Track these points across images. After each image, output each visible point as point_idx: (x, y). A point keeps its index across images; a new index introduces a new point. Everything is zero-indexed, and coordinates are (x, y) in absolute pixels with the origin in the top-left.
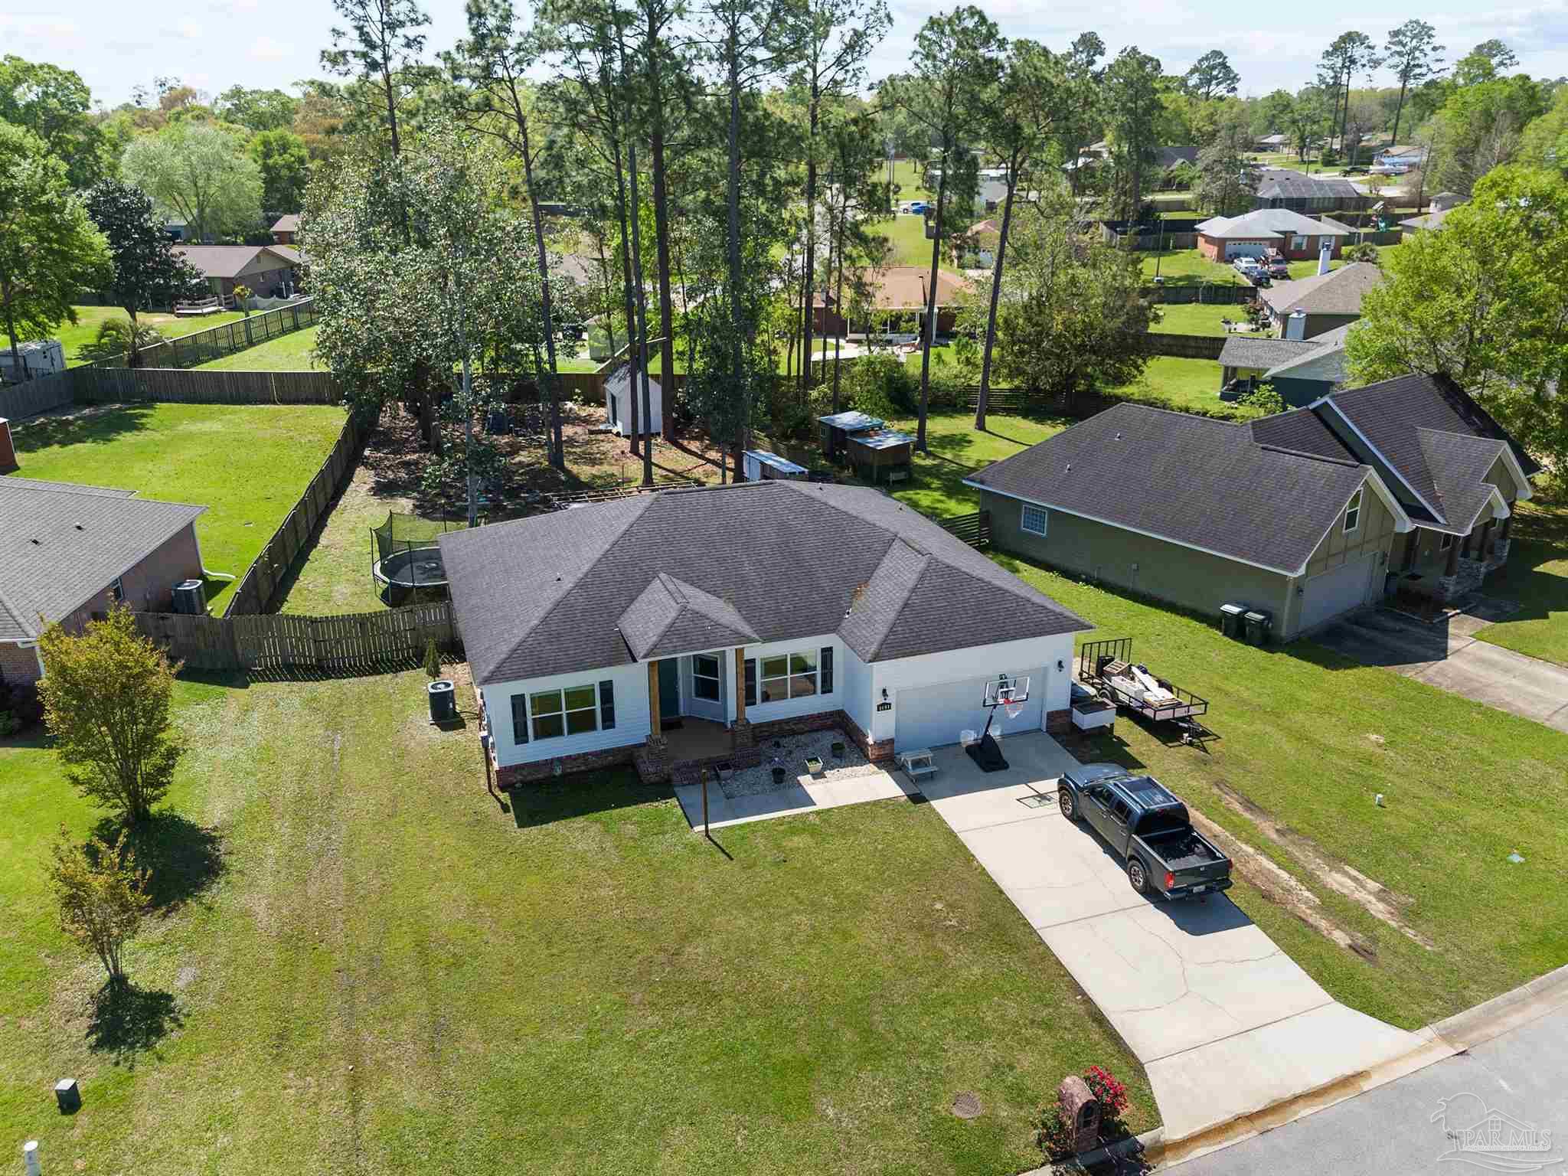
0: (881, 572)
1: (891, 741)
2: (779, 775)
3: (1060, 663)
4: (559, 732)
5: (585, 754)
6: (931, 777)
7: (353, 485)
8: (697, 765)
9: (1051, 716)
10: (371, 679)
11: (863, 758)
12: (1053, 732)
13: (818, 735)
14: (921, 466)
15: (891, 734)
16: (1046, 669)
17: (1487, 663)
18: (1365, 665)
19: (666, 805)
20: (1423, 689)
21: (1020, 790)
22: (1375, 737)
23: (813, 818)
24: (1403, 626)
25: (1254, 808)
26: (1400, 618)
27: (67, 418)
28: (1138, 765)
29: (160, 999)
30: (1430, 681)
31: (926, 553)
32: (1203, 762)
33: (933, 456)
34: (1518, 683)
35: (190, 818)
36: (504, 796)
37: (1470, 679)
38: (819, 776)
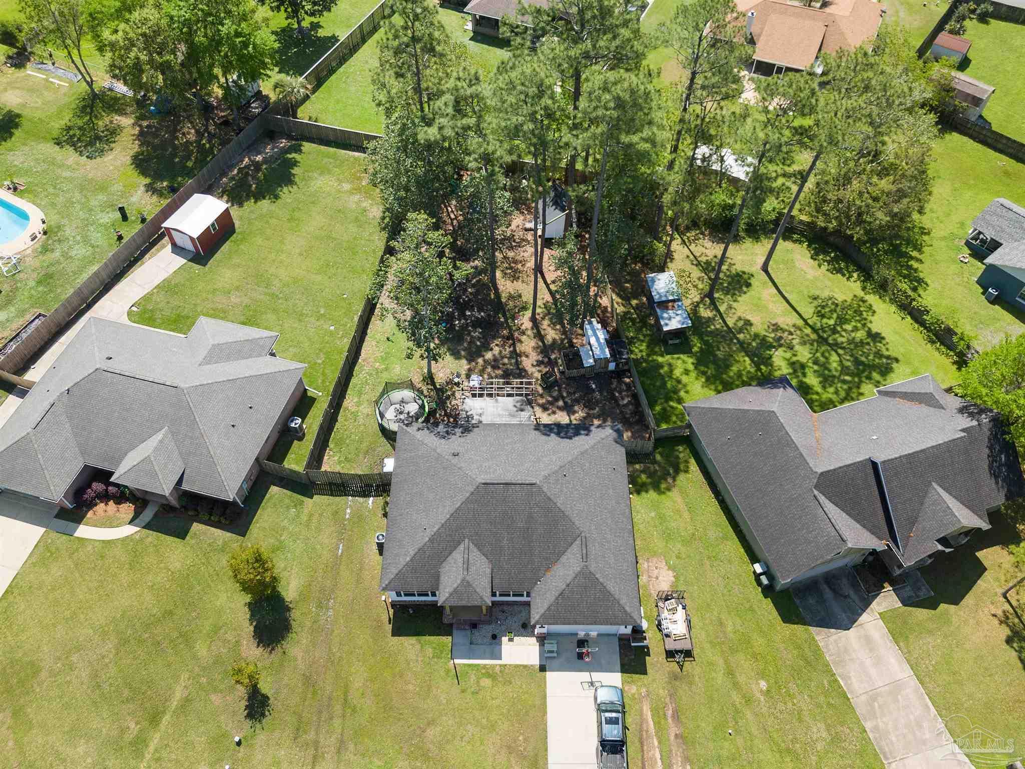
0: (563, 559)
2: (494, 637)
4: (414, 596)
5: (426, 601)
6: (554, 657)
9: (621, 635)
11: (532, 635)
12: (619, 642)
14: (700, 319)
15: (545, 633)
17: (868, 640)
18: (804, 623)
19: (447, 640)
20: (817, 652)
21: (585, 676)
22: (763, 685)
23: (497, 669)
24: (851, 593)
25: (676, 716)
26: (855, 586)
27: (259, 158)
28: (644, 672)
29: (266, 698)
30: (827, 646)
31: (585, 557)
32: (676, 678)
33: (714, 305)
34: (868, 662)
35: (283, 594)
36: (391, 611)
37: (846, 651)
38: (511, 640)
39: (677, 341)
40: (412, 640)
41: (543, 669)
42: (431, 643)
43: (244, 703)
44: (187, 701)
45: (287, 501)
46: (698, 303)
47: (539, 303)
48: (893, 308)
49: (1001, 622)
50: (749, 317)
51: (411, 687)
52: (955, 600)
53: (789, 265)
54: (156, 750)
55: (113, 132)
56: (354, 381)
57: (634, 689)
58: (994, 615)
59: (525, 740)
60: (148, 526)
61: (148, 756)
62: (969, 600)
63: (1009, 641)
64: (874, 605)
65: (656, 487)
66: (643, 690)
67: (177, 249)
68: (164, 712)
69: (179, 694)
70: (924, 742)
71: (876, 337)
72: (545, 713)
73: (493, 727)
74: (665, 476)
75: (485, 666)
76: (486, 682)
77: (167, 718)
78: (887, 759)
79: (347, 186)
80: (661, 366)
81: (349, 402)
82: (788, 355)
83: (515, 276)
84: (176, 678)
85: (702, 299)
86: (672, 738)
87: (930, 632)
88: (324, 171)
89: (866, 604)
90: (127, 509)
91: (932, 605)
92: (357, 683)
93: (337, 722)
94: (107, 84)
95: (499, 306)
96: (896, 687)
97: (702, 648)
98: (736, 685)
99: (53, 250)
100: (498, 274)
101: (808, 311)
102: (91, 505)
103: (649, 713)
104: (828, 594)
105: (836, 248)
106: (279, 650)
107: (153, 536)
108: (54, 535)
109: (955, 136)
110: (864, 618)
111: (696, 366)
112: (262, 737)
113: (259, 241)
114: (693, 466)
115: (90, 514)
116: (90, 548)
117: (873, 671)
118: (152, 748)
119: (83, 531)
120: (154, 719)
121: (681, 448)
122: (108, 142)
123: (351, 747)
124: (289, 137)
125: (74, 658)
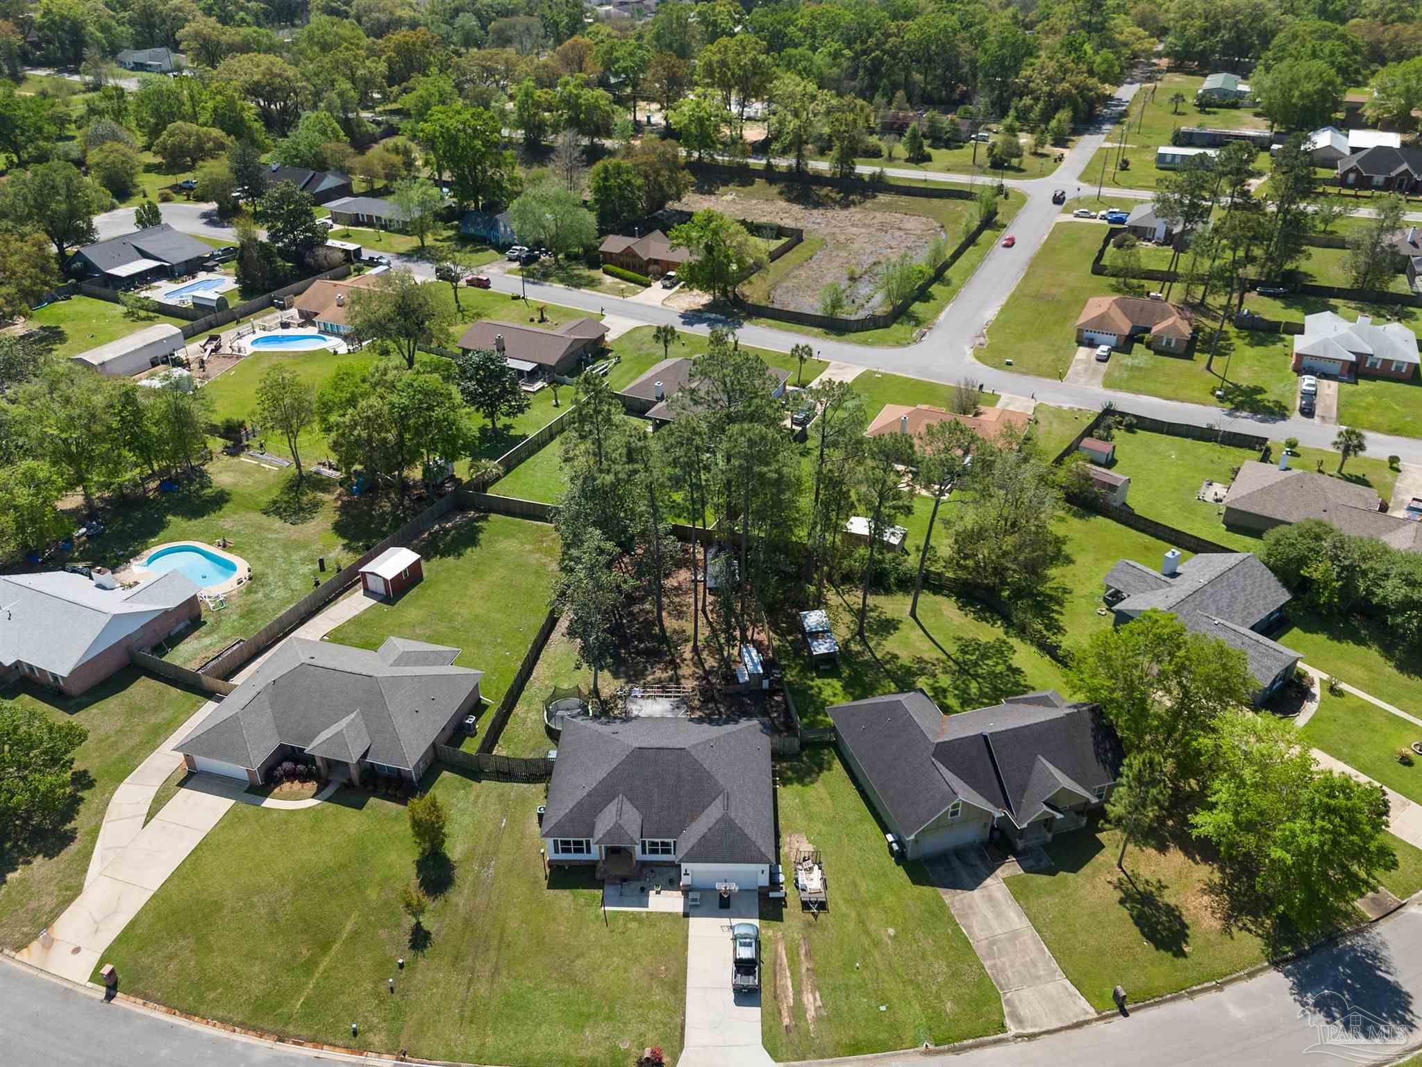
0: (706, 811)
1: (689, 886)
2: (643, 889)
3: (764, 872)
4: (570, 852)
6: (697, 906)
8: (616, 875)
9: (760, 887)
11: (678, 888)
12: (758, 893)
14: (850, 653)
15: (690, 883)
16: (756, 873)
17: (990, 899)
18: (933, 885)
19: (599, 893)
20: (943, 907)
21: (726, 921)
22: (891, 931)
23: (644, 915)
24: (979, 862)
25: (809, 955)
26: (982, 857)
27: (449, 525)
28: (781, 920)
29: (428, 933)
30: (952, 903)
31: (727, 807)
32: (810, 925)
33: (864, 641)
34: (990, 916)
35: (449, 855)
36: (548, 870)
37: (970, 907)
38: (658, 893)
39: (828, 667)
40: (567, 892)
41: (686, 915)
42: (582, 895)
43: (408, 937)
44: (355, 934)
45: (457, 784)
46: (849, 640)
47: (700, 637)
48: (1034, 649)
49: (1116, 888)
50: (897, 652)
51: (562, 928)
52: (1075, 868)
53: (937, 613)
54: (325, 971)
55: (316, 506)
56: (524, 694)
57: (770, 933)
58: (1110, 882)
59: (666, 969)
60: (329, 800)
61: (317, 975)
62: (1087, 869)
63: (1122, 902)
64: (998, 872)
65: (801, 781)
66: (780, 934)
67: (368, 592)
68: (334, 942)
69: (349, 926)
70: (1038, 978)
71: (1017, 671)
72: (686, 949)
73: (637, 959)
74: (809, 772)
75: (632, 913)
76: (633, 925)
77: (336, 947)
78: (1002, 989)
79: (528, 547)
80: (811, 688)
81: (520, 709)
82: (931, 681)
83: (680, 615)
84: (348, 916)
85: (853, 638)
86: (804, 970)
87: (1050, 894)
88: (509, 535)
89: (991, 871)
90: (312, 786)
91: (1052, 872)
92: (513, 924)
93: (492, 953)
94: (313, 469)
95: (663, 638)
96: (1014, 936)
97: (836, 904)
98: (867, 933)
99: (256, 592)
100: (664, 614)
101: (952, 649)
102: (278, 782)
103: (784, 952)
104: (956, 863)
105: (981, 601)
106: (441, 899)
107: (332, 807)
108: (242, 805)
109: (1100, 519)
110: (989, 881)
111: (844, 688)
112: (422, 963)
113: (445, 587)
114: (837, 765)
115: (277, 790)
116: (275, 815)
117: (994, 923)
118: (321, 968)
119: (269, 803)
120: (325, 947)
121: (826, 751)
122: (311, 512)
123: (504, 972)
124: (478, 510)
125: (255, 899)
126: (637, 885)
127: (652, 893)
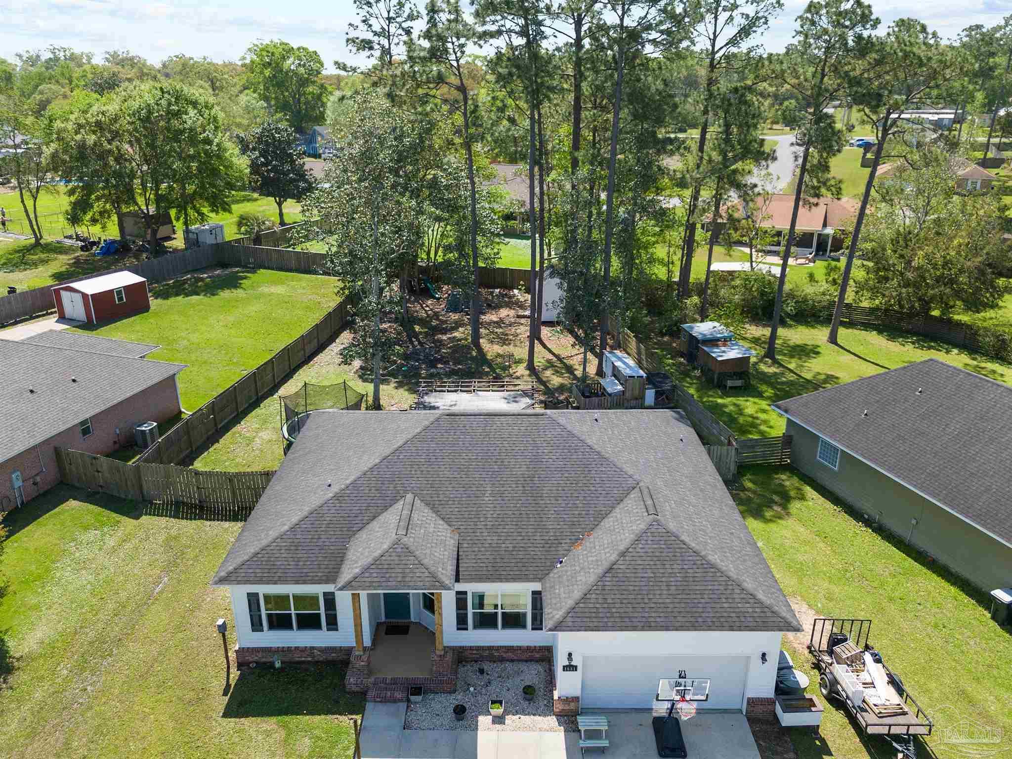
0: (608, 523)
1: (576, 699)
2: (460, 711)
3: (764, 655)
4: (289, 626)
5: (312, 648)
7: (334, 344)
8: (395, 681)
9: (752, 702)
10: (226, 524)
11: (548, 709)
12: (752, 720)
13: (523, 666)
14: (763, 373)
15: (577, 693)
16: (748, 658)
19: (349, 722)
27: (204, 276)
33: (779, 364)
35: (10, 644)
36: (235, 674)
38: (499, 720)
40: (270, 723)
42: (310, 728)
45: (89, 519)
46: (756, 363)
47: (538, 359)
50: (830, 373)
53: (863, 342)
56: (257, 411)
65: (756, 515)
67: (62, 318)
74: (767, 504)
80: (723, 406)
81: (248, 425)
85: (761, 360)
88: (278, 283)
94: (56, 240)
95: (483, 361)
100: (484, 342)
105: (914, 333)
113: (175, 317)
114: (811, 494)
121: (783, 477)
122: (35, 265)
124: (246, 267)
126: (444, 704)
127: (484, 721)
